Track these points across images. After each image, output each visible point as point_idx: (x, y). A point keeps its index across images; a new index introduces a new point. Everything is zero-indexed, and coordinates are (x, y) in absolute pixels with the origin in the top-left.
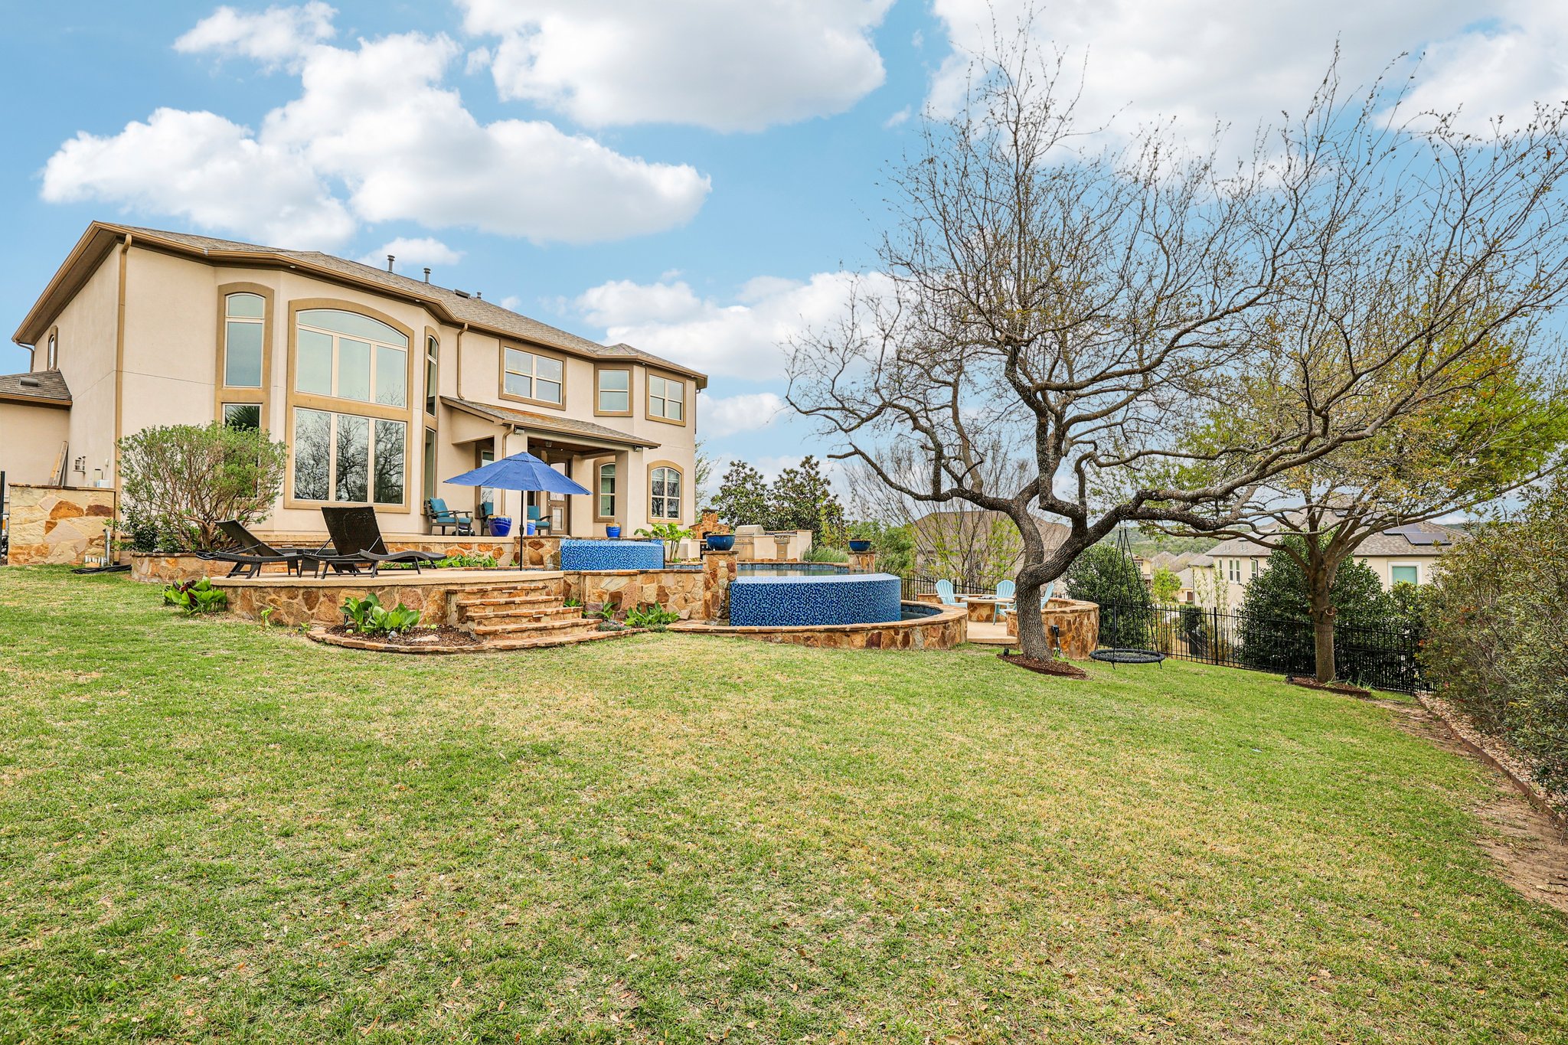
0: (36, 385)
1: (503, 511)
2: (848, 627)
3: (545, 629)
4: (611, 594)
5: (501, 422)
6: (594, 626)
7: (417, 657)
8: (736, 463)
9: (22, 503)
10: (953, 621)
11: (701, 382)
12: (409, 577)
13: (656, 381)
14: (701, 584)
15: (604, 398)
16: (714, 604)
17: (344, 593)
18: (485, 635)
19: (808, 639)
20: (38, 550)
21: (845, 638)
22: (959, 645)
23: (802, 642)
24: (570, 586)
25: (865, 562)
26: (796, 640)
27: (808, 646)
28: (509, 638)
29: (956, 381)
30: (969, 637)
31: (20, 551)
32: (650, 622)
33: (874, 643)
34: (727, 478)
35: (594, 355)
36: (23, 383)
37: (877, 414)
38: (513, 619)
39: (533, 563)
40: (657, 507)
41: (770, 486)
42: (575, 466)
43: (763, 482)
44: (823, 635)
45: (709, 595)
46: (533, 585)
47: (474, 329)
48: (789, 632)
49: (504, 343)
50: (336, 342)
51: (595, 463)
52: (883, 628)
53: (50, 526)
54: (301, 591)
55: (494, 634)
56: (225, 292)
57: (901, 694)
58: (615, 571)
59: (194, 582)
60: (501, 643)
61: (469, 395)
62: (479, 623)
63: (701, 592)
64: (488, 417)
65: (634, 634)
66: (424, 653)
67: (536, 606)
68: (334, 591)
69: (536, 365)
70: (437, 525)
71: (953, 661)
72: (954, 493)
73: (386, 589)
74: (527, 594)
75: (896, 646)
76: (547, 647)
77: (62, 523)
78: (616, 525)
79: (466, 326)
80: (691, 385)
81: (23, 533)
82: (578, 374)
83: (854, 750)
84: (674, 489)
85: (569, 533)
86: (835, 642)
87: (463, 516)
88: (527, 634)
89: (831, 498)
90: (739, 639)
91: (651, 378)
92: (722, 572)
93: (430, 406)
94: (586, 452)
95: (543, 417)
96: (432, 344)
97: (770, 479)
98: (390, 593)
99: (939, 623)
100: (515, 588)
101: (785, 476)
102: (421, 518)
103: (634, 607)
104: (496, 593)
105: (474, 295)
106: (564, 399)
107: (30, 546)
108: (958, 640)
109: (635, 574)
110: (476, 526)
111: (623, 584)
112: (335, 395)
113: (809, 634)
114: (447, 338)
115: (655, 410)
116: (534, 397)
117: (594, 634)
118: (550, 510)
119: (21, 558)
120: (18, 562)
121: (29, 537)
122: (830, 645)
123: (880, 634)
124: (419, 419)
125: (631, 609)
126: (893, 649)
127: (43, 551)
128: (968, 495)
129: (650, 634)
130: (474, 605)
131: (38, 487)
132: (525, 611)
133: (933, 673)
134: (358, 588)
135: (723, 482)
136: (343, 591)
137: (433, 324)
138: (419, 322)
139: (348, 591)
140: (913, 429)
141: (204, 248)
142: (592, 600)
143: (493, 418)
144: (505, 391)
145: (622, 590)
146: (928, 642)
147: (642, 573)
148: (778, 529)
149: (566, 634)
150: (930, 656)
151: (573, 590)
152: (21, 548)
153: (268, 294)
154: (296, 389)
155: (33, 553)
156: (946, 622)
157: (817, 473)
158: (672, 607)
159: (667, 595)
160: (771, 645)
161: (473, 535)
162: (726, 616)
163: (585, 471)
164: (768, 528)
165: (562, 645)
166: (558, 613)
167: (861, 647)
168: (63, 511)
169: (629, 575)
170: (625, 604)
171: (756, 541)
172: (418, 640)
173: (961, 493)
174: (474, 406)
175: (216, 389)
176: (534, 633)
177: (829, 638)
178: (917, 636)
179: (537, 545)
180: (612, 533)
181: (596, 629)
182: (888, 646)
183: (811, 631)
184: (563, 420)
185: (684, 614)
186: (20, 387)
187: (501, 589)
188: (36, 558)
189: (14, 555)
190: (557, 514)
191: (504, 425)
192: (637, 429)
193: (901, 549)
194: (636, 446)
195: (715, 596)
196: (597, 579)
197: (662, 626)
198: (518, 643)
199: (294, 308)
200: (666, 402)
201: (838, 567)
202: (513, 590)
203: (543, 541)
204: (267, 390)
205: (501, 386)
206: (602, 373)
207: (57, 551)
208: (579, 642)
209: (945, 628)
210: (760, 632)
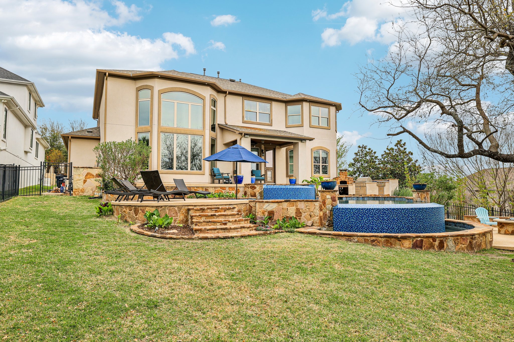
0: (91, 132)
1: (240, 173)
2: (400, 235)
3: (226, 229)
4: (269, 212)
5: (238, 132)
6: (254, 228)
7: (163, 240)
8: (361, 146)
9: (77, 173)
10: (479, 234)
11: (338, 107)
12: (179, 202)
13: (315, 109)
14: (318, 207)
15: (290, 119)
16: (324, 218)
17: (147, 209)
18: (196, 230)
19: (373, 241)
20: (81, 190)
21: (398, 242)
22: (484, 250)
23: (370, 243)
24: (252, 207)
25: (423, 196)
26: (366, 241)
27: (373, 245)
28: (208, 233)
29: (479, 85)
30: (494, 245)
31: (76, 191)
32: (287, 227)
33: (418, 245)
34: (356, 154)
35: (285, 100)
36: (88, 132)
37: (417, 107)
38: (212, 223)
39: (252, 196)
40: (317, 169)
41: (380, 157)
42: (277, 152)
43: (376, 155)
44: (383, 239)
45: (321, 214)
46: (227, 207)
47: (231, 93)
48: (361, 236)
49: (244, 98)
50: (176, 104)
51: (286, 149)
52: (424, 237)
53: (85, 181)
54: (133, 208)
55: (200, 230)
56: (139, 90)
57: (418, 285)
58: (271, 200)
59: (107, 203)
60: (202, 235)
61: (230, 122)
62: (196, 225)
63: (318, 212)
64: (234, 131)
65: (276, 233)
66: (166, 238)
67: (227, 217)
68: (144, 208)
69: (258, 106)
70: (216, 179)
71: (475, 261)
72: (475, 153)
73: (163, 207)
74: (225, 211)
75: (434, 248)
76: (224, 238)
77: (88, 180)
78: (294, 178)
79: (228, 93)
80: (333, 109)
81: (77, 184)
82: (278, 108)
83: (353, 330)
84: (325, 160)
85: (275, 182)
86: (391, 244)
87: (226, 175)
88: (217, 231)
89: (413, 162)
90: (333, 239)
91: (312, 107)
92: (328, 201)
93: (213, 128)
94: (282, 145)
95: (260, 129)
96: (214, 103)
97: (379, 155)
98: (164, 209)
99: (467, 235)
100: (218, 208)
101: (387, 151)
102: (210, 176)
103: (281, 218)
104: (209, 210)
105: (237, 80)
106: (272, 120)
107: (79, 189)
108: (483, 246)
109: (281, 202)
110: (232, 180)
111: (274, 207)
112: (175, 126)
113: (374, 238)
114: (220, 99)
115: (314, 122)
116: (258, 121)
117: (254, 232)
118: (266, 172)
119: (76, 193)
120: (76, 194)
121: (79, 186)
122: (387, 246)
123: (422, 241)
124: (208, 133)
125: (278, 220)
126: (431, 250)
127: (83, 191)
128: (486, 153)
129: (285, 234)
130: (196, 216)
131: (81, 168)
132: (220, 219)
133: (454, 270)
134: (152, 207)
135: (354, 156)
136: (147, 208)
137: (214, 93)
138: (207, 92)
139: (149, 208)
140: (442, 114)
141: (131, 74)
142: (259, 215)
143: (235, 131)
144: (245, 119)
145: (274, 210)
146: (458, 247)
147: (286, 201)
148: (383, 179)
149: (237, 232)
150: (459, 257)
151: (253, 209)
152: (76, 190)
153: (150, 88)
154: (161, 125)
155: (80, 191)
156: (473, 235)
157: (405, 149)
158: (303, 219)
159: (301, 213)
160: (350, 243)
161: (231, 183)
162: (331, 225)
163: (282, 153)
164: (374, 179)
165: (232, 237)
166: (236, 221)
167: (409, 248)
168: (89, 176)
169: (277, 202)
170: (276, 217)
171: (367, 185)
172: (167, 232)
173: (481, 152)
174: (231, 127)
175: (136, 128)
176: (220, 231)
177: (387, 242)
178: (450, 243)
179: (253, 188)
180: (293, 182)
181: (255, 229)
182: (428, 248)
183: (375, 236)
184: (270, 130)
185: (309, 223)
186: (87, 133)
187: (211, 209)
188: (81, 193)
189: (74, 192)
190: (269, 174)
191: (240, 133)
192: (305, 132)
193: (449, 189)
194: (303, 140)
195: (325, 214)
196: (262, 204)
197: (293, 229)
198: (209, 235)
199: (161, 92)
200: (320, 118)
201: (407, 199)
202: (217, 209)
203: (256, 186)
204: (151, 126)
205: (243, 117)
206: (289, 107)
207: (87, 191)
208: (242, 237)
209: (472, 238)
210: (345, 236)
